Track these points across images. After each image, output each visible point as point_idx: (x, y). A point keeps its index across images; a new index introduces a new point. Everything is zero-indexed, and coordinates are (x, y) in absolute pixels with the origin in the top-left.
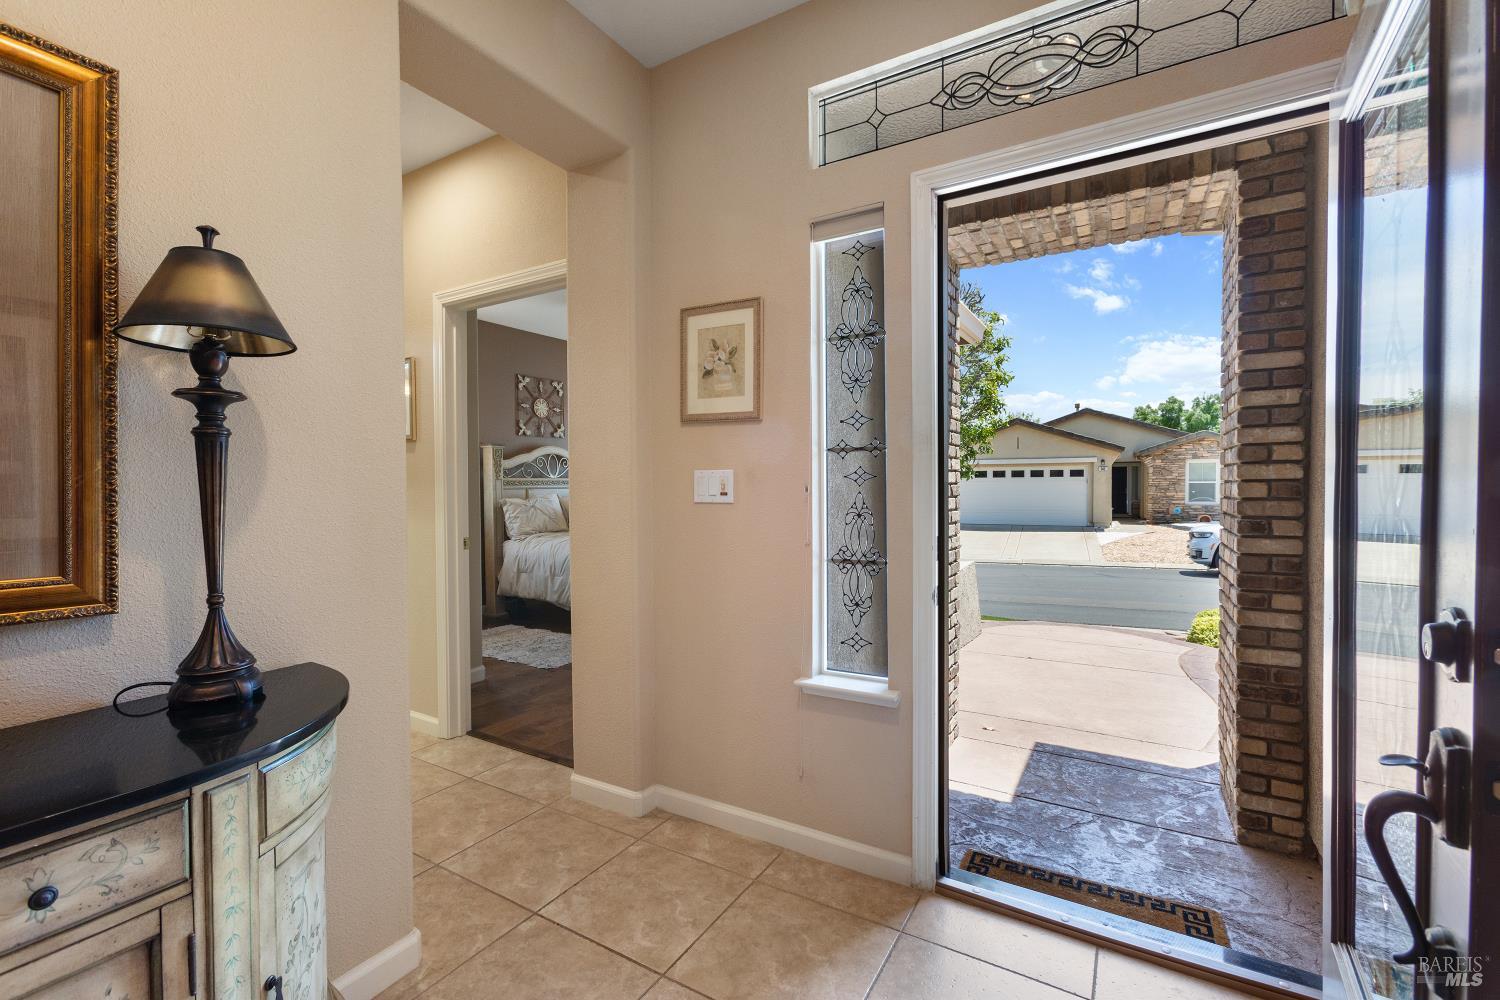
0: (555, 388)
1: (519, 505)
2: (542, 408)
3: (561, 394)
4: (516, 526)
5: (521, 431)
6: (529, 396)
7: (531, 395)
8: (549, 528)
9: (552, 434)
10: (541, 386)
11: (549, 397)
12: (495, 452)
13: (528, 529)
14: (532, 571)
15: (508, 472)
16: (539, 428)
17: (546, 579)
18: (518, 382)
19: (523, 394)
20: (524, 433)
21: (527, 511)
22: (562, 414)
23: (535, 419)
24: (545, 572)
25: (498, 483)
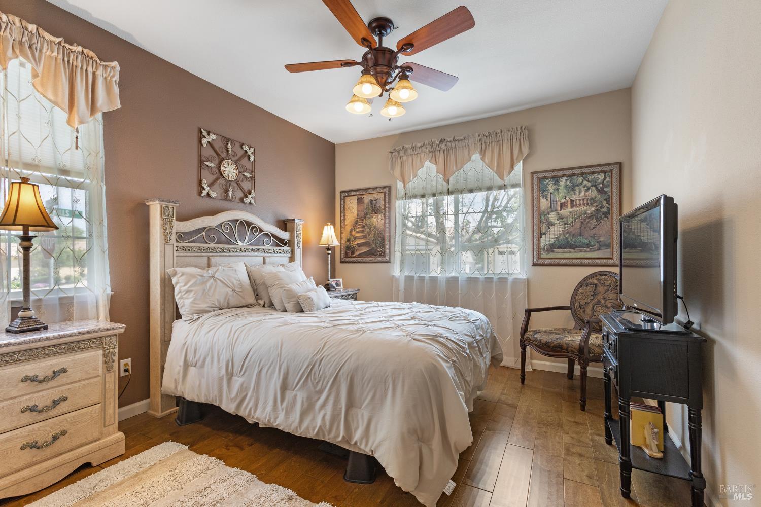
0: (246, 152)
1: (193, 276)
2: (230, 170)
3: (252, 160)
4: (188, 302)
5: (204, 193)
6: (215, 155)
7: (217, 154)
8: (233, 302)
9: (242, 200)
10: (230, 146)
11: (239, 159)
12: (164, 210)
13: (204, 306)
14: (203, 366)
15: (181, 237)
16: (226, 191)
17: (221, 379)
18: (201, 137)
19: (207, 152)
20: (208, 195)
21: (204, 283)
22: (252, 179)
23: (221, 181)
24: (219, 369)
25: (169, 249)
